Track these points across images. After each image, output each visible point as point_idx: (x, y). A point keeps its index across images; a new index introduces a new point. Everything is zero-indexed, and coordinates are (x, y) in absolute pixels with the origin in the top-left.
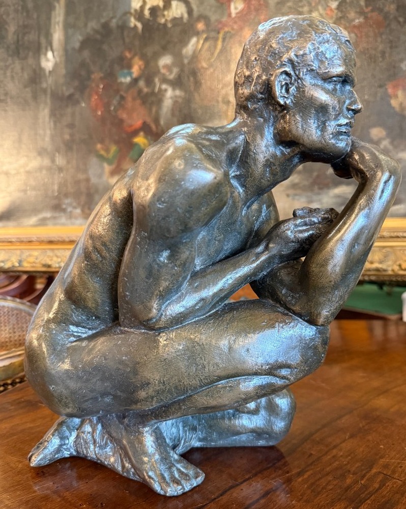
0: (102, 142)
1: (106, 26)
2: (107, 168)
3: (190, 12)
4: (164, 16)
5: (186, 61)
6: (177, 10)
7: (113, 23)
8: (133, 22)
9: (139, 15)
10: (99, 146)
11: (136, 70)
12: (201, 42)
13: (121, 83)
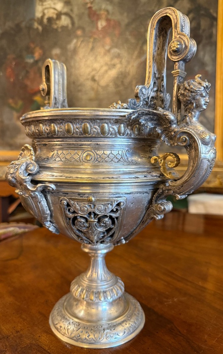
0: (13, 98)
1: (18, 25)
2: (15, 114)
3: (73, 23)
4: (56, 24)
5: (69, 54)
6: (65, 21)
7: (23, 25)
8: (36, 25)
9: (40, 21)
10: (11, 101)
11: (37, 55)
12: (79, 43)
13: (27, 63)
